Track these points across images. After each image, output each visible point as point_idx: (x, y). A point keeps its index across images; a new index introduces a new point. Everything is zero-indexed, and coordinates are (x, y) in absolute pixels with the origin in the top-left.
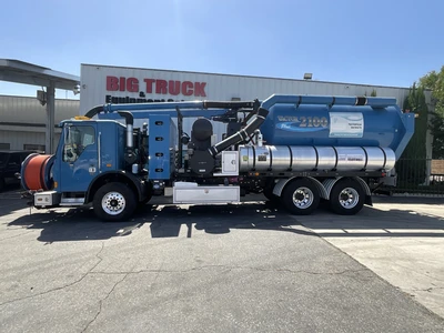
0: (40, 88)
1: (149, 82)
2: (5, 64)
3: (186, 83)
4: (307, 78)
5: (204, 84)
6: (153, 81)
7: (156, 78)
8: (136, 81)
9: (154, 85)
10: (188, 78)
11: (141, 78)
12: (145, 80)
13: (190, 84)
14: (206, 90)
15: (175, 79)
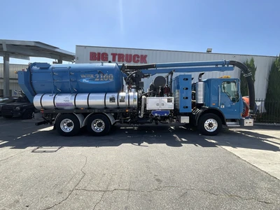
0: (54, 60)
1: (114, 55)
2: (33, 44)
3: (135, 56)
4: (209, 52)
5: (146, 56)
6: (116, 54)
7: (118, 53)
8: (107, 55)
9: (117, 57)
10: (136, 53)
11: (109, 52)
12: (112, 54)
13: (138, 56)
14: (147, 59)
15: (129, 53)
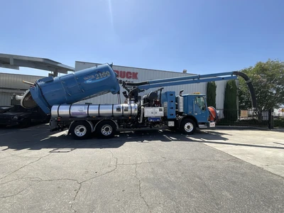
0: (50, 72)
2: (42, 61)
4: (185, 72)
10: (129, 70)
13: (130, 73)
14: (138, 76)
